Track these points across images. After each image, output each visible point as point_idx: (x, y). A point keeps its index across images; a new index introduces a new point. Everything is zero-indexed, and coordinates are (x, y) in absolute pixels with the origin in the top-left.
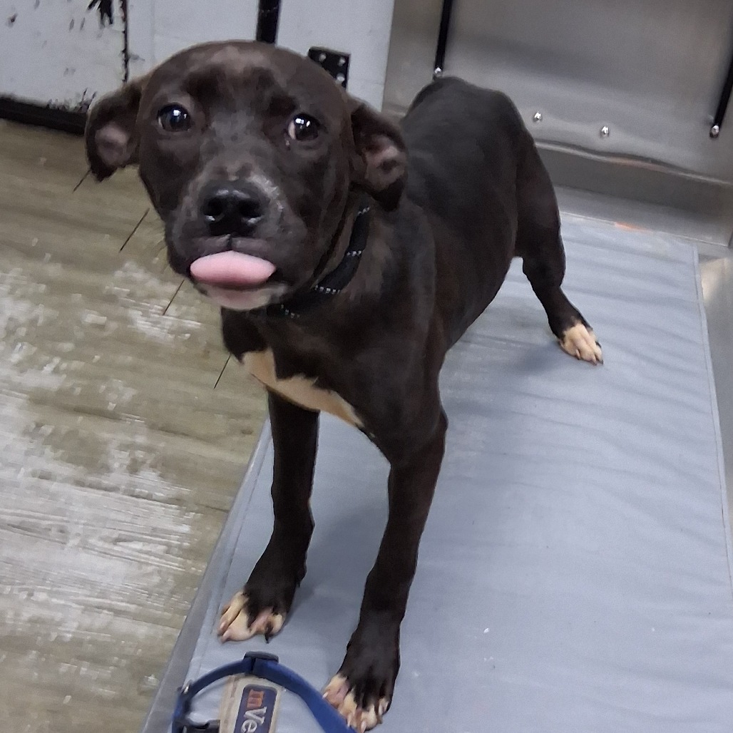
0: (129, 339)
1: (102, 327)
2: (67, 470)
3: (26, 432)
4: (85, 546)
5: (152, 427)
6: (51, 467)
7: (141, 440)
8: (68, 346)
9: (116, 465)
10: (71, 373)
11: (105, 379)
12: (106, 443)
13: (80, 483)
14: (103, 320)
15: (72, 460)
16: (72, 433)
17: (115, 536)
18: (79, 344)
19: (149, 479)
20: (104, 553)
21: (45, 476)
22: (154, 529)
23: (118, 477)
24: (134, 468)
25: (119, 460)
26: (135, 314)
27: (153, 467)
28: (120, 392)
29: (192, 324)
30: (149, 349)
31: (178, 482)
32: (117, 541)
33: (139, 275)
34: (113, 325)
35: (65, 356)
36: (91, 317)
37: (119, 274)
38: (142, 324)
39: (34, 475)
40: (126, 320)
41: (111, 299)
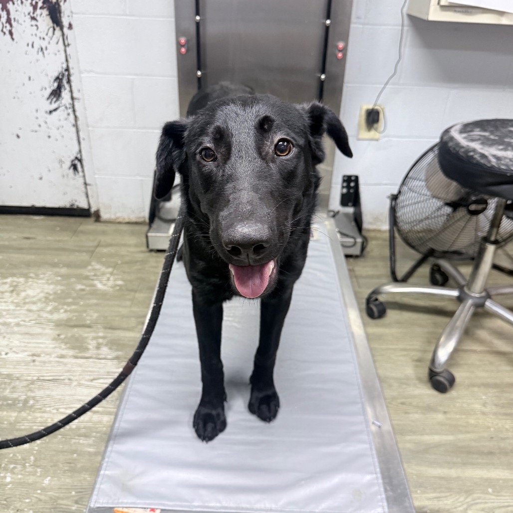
0: (95, 293)
1: (83, 290)
2: (71, 353)
3: (54, 339)
4: (80, 385)
5: (105, 328)
6: (64, 352)
7: (101, 334)
8: (70, 300)
9: (90, 347)
10: (71, 311)
11: (85, 311)
12: (86, 338)
13: (76, 357)
14: (83, 287)
15: (73, 348)
16: (73, 336)
17: (92, 378)
18: (74, 298)
19: (105, 350)
20: (88, 386)
21: (62, 356)
22: (108, 372)
23: (92, 352)
24: (98, 347)
25: (92, 344)
26: (96, 282)
27: (106, 345)
28: (92, 316)
29: (120, 282)
30: (103, 295)
31: (117, 350)
32: (92, 380)
33: (98, 267)
34: (88, 288)
35: (69, 304)
36: (79, 287)
37: (90, 267)
38: (100, 286)
39: (58, 357)
40: (94, 286)
41: (87, 278)
